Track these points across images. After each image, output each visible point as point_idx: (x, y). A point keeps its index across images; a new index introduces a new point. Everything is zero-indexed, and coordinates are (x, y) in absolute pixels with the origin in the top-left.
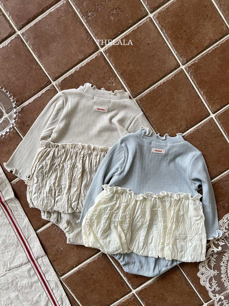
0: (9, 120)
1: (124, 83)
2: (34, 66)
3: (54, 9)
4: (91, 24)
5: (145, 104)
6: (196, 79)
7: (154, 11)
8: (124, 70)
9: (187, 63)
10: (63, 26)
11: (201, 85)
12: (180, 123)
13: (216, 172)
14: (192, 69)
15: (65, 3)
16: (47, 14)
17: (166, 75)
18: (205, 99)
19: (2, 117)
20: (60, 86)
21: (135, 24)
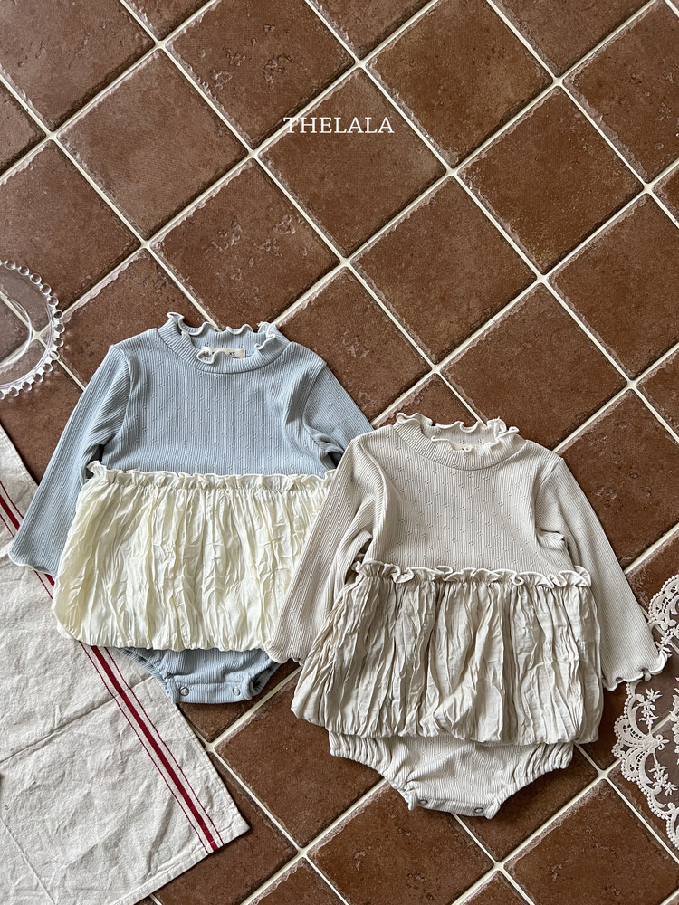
0: (45, 345)
1: (317, 225)
2: (96, 210)
3: (132, 74)
4: (221, 98)
5: (374, 268)
6: (490, 197)
7: (367, 53)
8: (315, 195)
9: (460, 162)
10: (156, 109)
11: (501, 208)
12: (465, 307)
13: (572, 417)
14: (476, 174)
15: (156, 57)
16: (117, 87)
17: (416, 197)
18: (518, 240)
19: (26, 339)
20: (162, 250)
21: (327, 87)
